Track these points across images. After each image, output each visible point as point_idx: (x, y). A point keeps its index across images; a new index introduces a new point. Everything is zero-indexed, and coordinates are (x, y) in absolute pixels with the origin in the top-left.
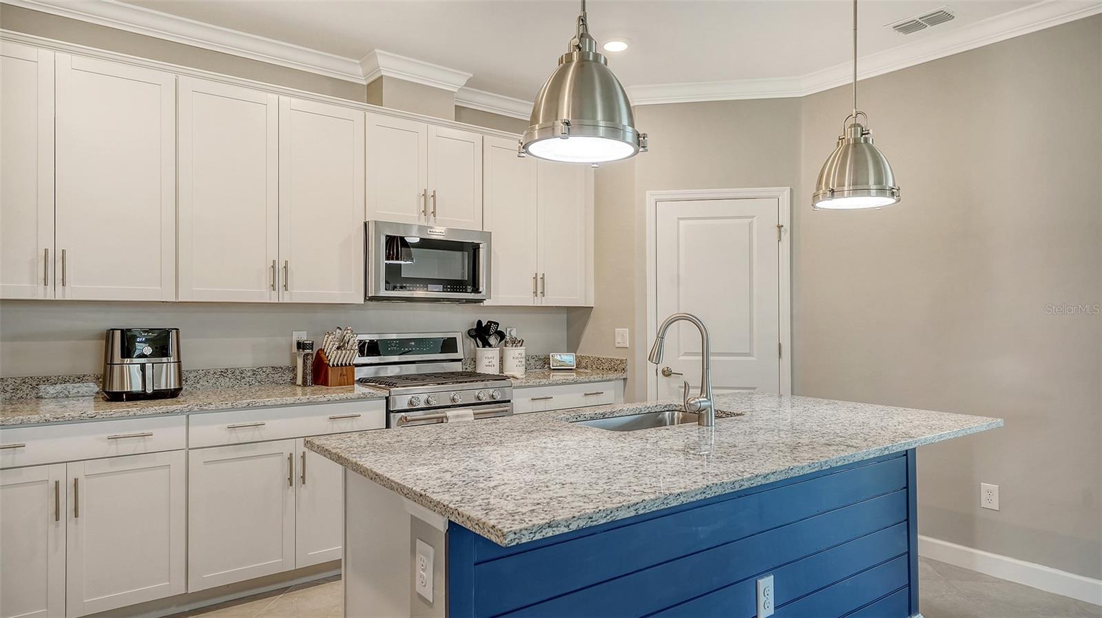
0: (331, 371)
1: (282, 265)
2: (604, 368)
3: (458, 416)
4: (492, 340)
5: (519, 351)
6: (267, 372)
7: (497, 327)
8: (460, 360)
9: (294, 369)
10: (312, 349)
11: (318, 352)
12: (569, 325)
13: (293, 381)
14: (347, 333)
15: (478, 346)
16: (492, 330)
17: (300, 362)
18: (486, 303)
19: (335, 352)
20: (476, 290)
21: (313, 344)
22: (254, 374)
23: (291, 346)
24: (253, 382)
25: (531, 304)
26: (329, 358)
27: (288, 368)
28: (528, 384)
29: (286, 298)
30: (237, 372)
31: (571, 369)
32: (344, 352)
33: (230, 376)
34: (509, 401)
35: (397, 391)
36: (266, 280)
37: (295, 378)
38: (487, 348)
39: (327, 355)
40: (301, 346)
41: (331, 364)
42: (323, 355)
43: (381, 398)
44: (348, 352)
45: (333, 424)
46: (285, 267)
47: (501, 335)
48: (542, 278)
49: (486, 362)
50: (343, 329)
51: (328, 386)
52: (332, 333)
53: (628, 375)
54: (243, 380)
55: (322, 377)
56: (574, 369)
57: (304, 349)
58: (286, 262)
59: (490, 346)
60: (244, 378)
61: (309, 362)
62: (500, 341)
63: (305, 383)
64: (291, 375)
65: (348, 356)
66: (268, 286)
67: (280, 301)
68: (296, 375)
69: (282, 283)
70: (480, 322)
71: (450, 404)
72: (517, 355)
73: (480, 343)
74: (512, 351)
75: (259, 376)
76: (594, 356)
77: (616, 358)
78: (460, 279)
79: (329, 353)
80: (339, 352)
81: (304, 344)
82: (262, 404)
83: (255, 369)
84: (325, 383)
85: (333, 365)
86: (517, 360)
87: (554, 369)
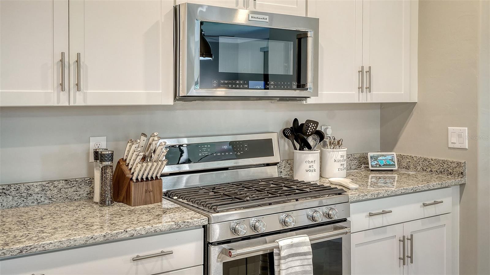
0: (135, 187)
1: (74, 58)
2: (433, 170)
3: (291, 246)
4: (311, 141)
5: (341, 153)
6: (60, 186)
7: (317, 127)
8: (275, 164)
9: (91, 182)
10: (112, 160)
11: (119, 162)
12: (384, 121)
13: (90, 196)
14: (153, 140)
15: (296, 149)
16: (310, 130)
17: (97, 175)
18: (309, 101)
19: (139, 165)
20: (301, 86)
21: (112, 154)
22: (43, 190)
23: (88, 154)
24: (42, 199)
25: (356, 101)
26: (132, 171)
27: (84, 180)
28: (366, 197)
29: (79, 100)
30: (23, 188)
31: (392, 170)
32: (150, 164)
33: (13, 193)
34: (345, 220)
35: (218, 217)
36: (53, 77)
37: (91, 193)
38: (306, 151)
39: (130, 167)
40: (98, 156)
41: (134, 178)
42: (124, 167)
43: (197, 227)
44: (155, 164)
45: (137, 265)
46: (77, 61)
47: (321, 136)
48: (369, 72)
49: (305, 166)
50: (149, 136)
51: (130, 205)
52: (136, 141)
53: (466, 180)
54: (29, 198)
55: (124, 193)
56: (395, 171)
57: (101, 161)
58: (78, 55)
59: (310, 148)
60: (31, 195)
61: (109, 174)
62: (320, 141)
63: (103, 203)
64: (88, 189)
65: (155, 169)
66: (56, 85)
67: (72, 104)
68: (93, 188)
69: (73, 81)
70: (296, 120)
71: (279, 227)
72: (339, 158)
73: (298, 146)
74: (331, 153)
75: (48, 192)
76: (419, 156)
77: (451, 160)
78: (282, 74)
79: (132, 165)
80: (145, 164)
81: (102, 155)
82: (41, 249)
83: (44, 183)
84: (127, 200)
85: (137, 179)
86: (340, 163)
87: (372, 170)
